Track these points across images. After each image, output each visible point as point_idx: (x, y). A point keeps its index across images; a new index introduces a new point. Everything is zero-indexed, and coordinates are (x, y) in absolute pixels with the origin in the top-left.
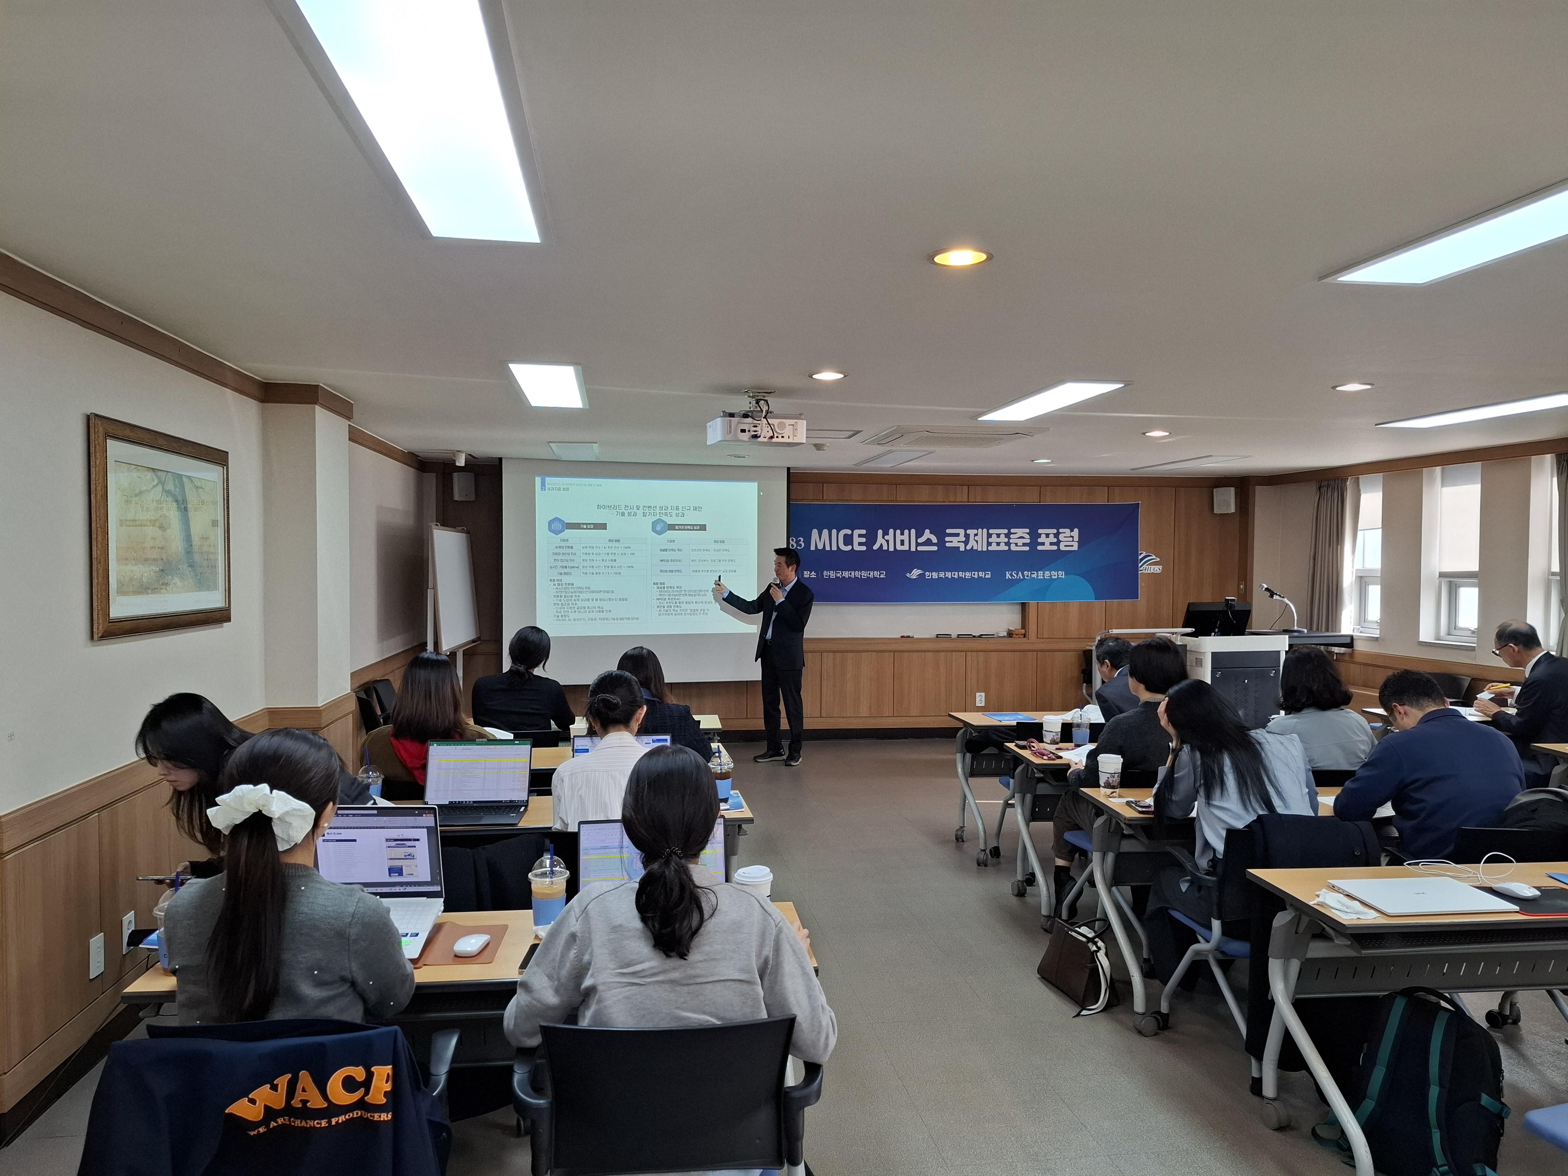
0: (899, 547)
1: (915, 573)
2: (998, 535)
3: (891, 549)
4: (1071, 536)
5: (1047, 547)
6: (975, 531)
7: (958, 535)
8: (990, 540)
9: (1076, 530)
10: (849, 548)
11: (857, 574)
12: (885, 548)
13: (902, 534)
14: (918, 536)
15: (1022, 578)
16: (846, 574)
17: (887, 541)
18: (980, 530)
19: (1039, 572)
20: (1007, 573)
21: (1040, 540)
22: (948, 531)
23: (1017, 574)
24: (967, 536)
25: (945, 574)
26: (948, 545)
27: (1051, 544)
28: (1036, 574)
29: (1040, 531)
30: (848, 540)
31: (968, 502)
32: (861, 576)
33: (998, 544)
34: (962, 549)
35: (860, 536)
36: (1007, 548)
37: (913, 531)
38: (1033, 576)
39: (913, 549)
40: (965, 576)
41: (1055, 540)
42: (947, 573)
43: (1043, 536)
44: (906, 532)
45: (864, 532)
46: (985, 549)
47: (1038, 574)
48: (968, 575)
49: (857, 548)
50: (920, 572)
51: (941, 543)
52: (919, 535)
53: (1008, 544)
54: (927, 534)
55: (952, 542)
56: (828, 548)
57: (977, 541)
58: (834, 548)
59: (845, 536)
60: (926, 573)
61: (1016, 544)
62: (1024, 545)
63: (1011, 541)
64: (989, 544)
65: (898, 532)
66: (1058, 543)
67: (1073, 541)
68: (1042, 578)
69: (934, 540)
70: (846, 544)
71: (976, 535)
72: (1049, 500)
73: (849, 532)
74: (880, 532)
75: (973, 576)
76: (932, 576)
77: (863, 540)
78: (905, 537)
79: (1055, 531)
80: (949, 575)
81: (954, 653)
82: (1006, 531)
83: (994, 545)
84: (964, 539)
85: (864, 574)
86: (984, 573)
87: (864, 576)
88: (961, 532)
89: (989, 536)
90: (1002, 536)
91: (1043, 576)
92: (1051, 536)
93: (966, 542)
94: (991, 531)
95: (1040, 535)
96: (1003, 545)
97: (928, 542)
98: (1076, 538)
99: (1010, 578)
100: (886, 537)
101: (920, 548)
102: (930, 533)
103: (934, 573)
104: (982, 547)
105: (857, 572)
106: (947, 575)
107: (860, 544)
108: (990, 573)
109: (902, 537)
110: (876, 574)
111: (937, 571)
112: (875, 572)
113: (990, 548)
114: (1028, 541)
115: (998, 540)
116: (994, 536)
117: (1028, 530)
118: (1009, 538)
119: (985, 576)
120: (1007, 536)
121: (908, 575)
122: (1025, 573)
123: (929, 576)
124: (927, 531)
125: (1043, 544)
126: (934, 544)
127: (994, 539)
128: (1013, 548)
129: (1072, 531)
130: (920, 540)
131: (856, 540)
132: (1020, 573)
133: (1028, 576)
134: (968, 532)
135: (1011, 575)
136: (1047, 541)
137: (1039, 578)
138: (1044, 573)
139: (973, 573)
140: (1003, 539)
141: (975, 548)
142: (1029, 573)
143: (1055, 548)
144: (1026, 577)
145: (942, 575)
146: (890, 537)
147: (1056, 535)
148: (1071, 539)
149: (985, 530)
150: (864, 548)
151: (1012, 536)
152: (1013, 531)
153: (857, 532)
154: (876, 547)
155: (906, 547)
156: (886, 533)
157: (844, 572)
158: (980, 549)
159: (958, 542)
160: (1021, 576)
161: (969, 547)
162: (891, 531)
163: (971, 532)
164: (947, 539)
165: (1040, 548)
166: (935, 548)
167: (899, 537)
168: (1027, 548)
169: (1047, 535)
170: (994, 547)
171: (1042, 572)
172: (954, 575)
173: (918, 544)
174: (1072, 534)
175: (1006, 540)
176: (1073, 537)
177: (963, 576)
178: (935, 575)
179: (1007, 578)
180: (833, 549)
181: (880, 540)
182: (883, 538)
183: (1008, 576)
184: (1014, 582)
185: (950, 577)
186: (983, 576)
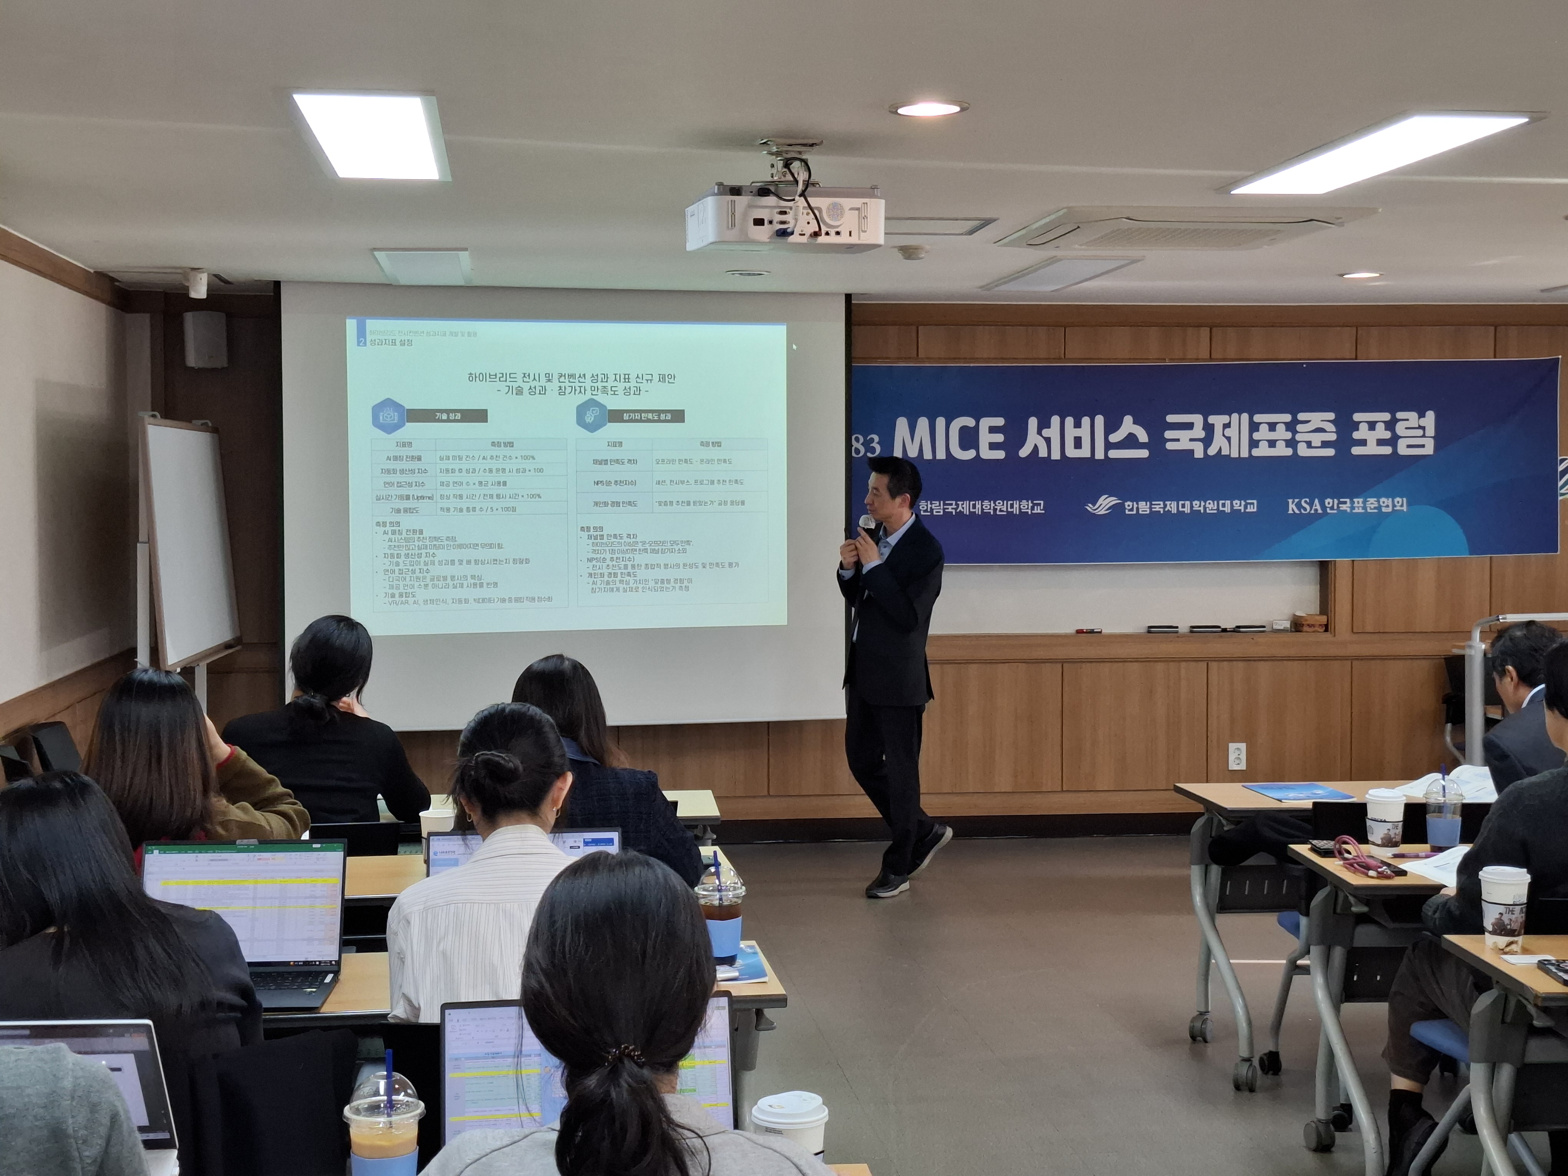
0: (1072, 452)
1: (1104, 504)
2: (1272, 427)
3: (1056, 455)
4: (1420, 427)
5: (1372, 449)
6: (1225, 419)
7: (1189, 426)
8: (1256, 436)
9: (1430, 415)
10: (970, 454)
11: (988, 506)
12: (1043, 453)
13: (1078, 425)
14: (1111, 428)
15: (1320, 511)
16: (965, 507)
17: (1048, 440)
18: (1235, 416)
19: (1356, 500)
20: (1290, 501)
21: (1356, 435)
22: (1171, 418)
23: (1311, 504)
24: (1209, 429)
25: (1165, 506)
26: (1170, 446)
27: (1381, 442)
28: (1348, 504)
29: (1357, 417)
30: (969, 438)
31: (1211, 359)
32: (995, 510)
33: (1272, 444)
34: (1199, 454)
35: (993, 430)
36: (1289, 452)
37: (1100, 420)
38: (1343, 507)
39: (1100, 455)
40: (1205, 508)
41: (1387, 435)
42: (1168, 503)
43: (1364, 427)
44: (1086, 421)
45: (1000, 422)
46: (1245, 454)
47: (1352, 503)
48: (1211, 506)
49: (987, 454)
50: (1113, 501)
51: (1156, 442)
52: (1112, 426)
53: (1292, 443)
54: (1128, 426)
55: (1178, 440)
56: (928, 455)
57: (1229, 439)
58: (941, 455)
59: (963, 430)
60: (1127, 504)
61: (1309, 444)
62: (1325, 444)
63: (1298, 437)
64: (1254, 444)
65: (1070, 421)
66: (1393, 441)
67: (1424, 436)
68: (1361, 511)
69: (1142, 436)
70: (964, 446)
71: (1227, 426)
72: (1374, 355)
73: (970, 422)
74: (1033, 422)
75: (1221, 509)
76: (1138, 509)
77: (999, 438)
78: (1084, 432)
79: (1387, 416)
80: (1172, 507)
81: (1183, 664)
82: (1287, 418)
83: (1264, 445)
84: (1202, 434)
85: (1002, 507)
86: (1243, 503)
87: (1001, 511)
88: (1197, 419)
89: (1254, 427)
90: (1281, 428)
91: (1365, 508)
92: (1380, 427)
93: (1207, 441)
94: (1258, 418)
95: (1356, 426)
96: (1281, 445)
97: (1131, 441)
98: (1431, 431)
99: (1297, 511)
100: (1046, 432)
101: (1114, 454)
102: (1134, 423)
103: (1142, 504)
104: (1238, 449)
105: (986, 503)
106: (1168, 508)
107: (993, 446)
108: (1255, 502)
109: (1078, 432)
110: (1025, 506)
111: (1149, 499)
112: (1024, 502)
113: (1256, 452)
114: (1333, 437)
115: (1272, 436)
116: (1264, 428)
117: (1331, 416)
118: (1295, 432)
119: (1246, 507)
120: (1291, 427)
121: (1090, 508)
122: (1327, 501)
123: (1132, 510)
124: (1128, 420)
125: (1363, 443)
126: (1142, 446)
127: (1263, 433)
128: (1303, 451)
129: (1422, 415)
130: (1114, 438)
131: (985, 438)
132: (1316, 501)
133: (1332, 508)
134: (1212, 419)
135: (1299, 506)
136: (1372, 437)
137: (1356, 511)
138: (1364, 502)
139: (1221, 502)
140: (1282, 433)
141: (1225, 452)
142: (1336, 501)
143: (1387, 450)
144: (1329, 511)
145: (1158, 507)
146: (1053, 432)
147: (1390, 425)
148: (1420, 432)
149: (1245, 417)
150: (1000, 455)
151: (1299, 427)
152: (1301, 416)
153: (986, 423)
154: (1024, 452)
155: (1084, 452)
156: (1044, 424)
157: (960, 503)
158: (1235, 454)
159: (1191, 440)
160: (1318, 507)
161: (1212, 451)
162: (1055, 420)
163: (1217, 420)
164: (1168, 434)
165: (1356, 451)
166: (1144, 453)
167: (1071, 432)
168: (1330, 452)
169: (1372, 426)
170: (1263, 451)
171: (1361, 500)
172: (1183, 506)
173: (1109, 446)
174: (1423, 422)
175: (1289, 435)
176: (1423, 428)
177: (1202, 509)
178: (1144, 507)
179: (1290, 512)
180: (938, 458)
181: (1033, 439)
182: (1039, 433)
183: (1292, 507)
184: (1304, 521)
185: (1174, 511)
186: (1242, 508)
